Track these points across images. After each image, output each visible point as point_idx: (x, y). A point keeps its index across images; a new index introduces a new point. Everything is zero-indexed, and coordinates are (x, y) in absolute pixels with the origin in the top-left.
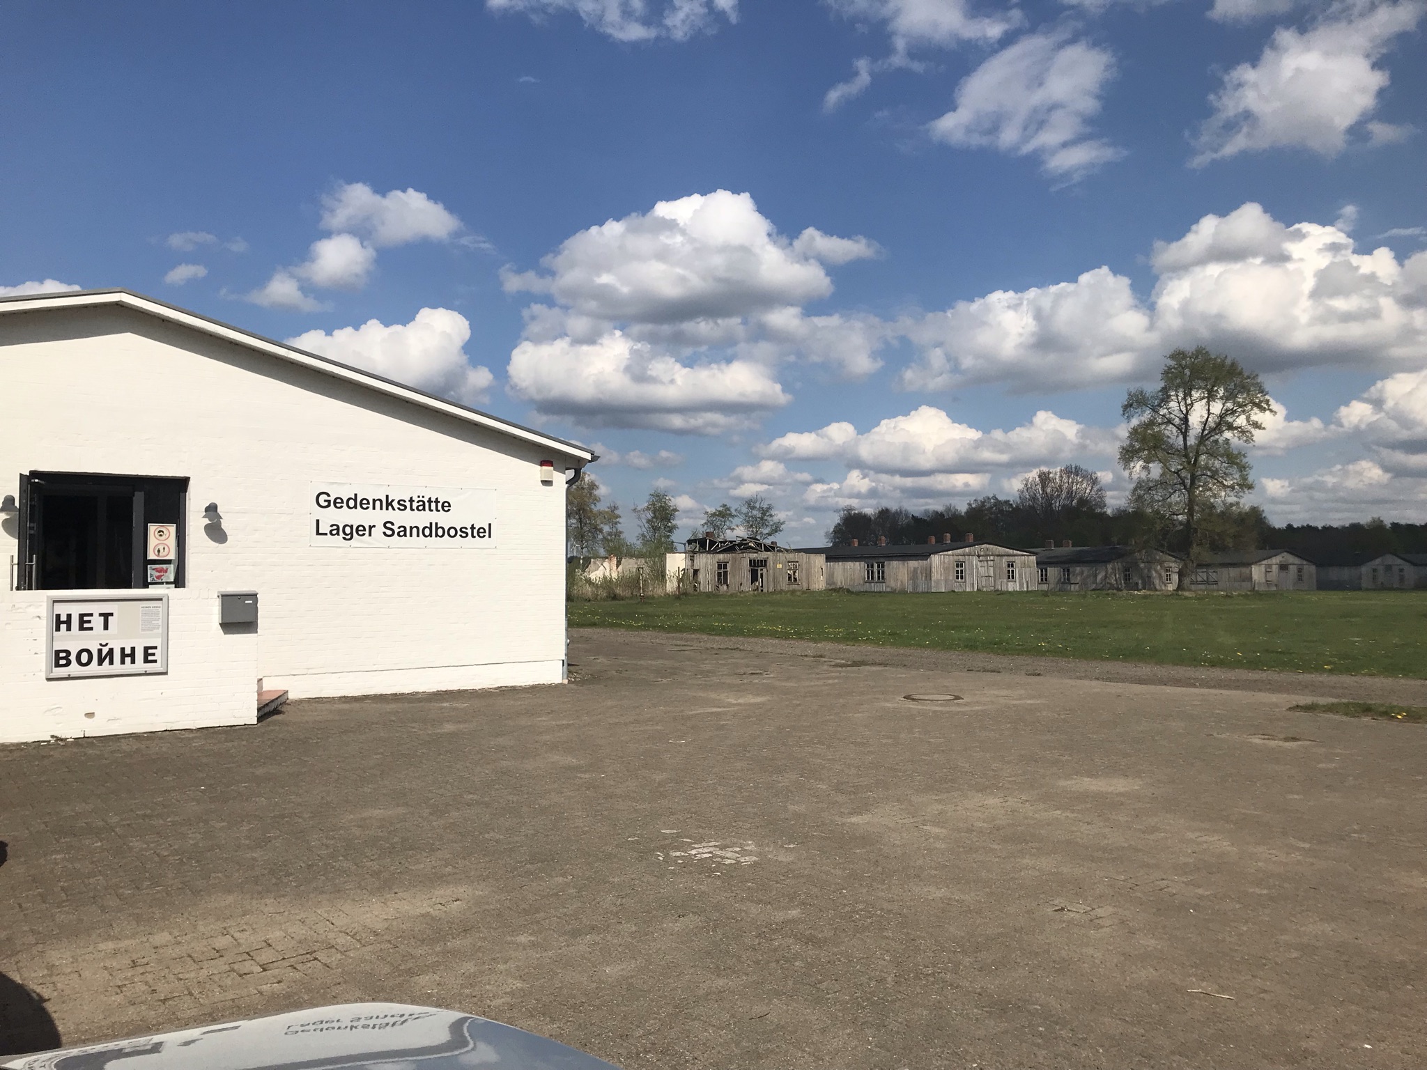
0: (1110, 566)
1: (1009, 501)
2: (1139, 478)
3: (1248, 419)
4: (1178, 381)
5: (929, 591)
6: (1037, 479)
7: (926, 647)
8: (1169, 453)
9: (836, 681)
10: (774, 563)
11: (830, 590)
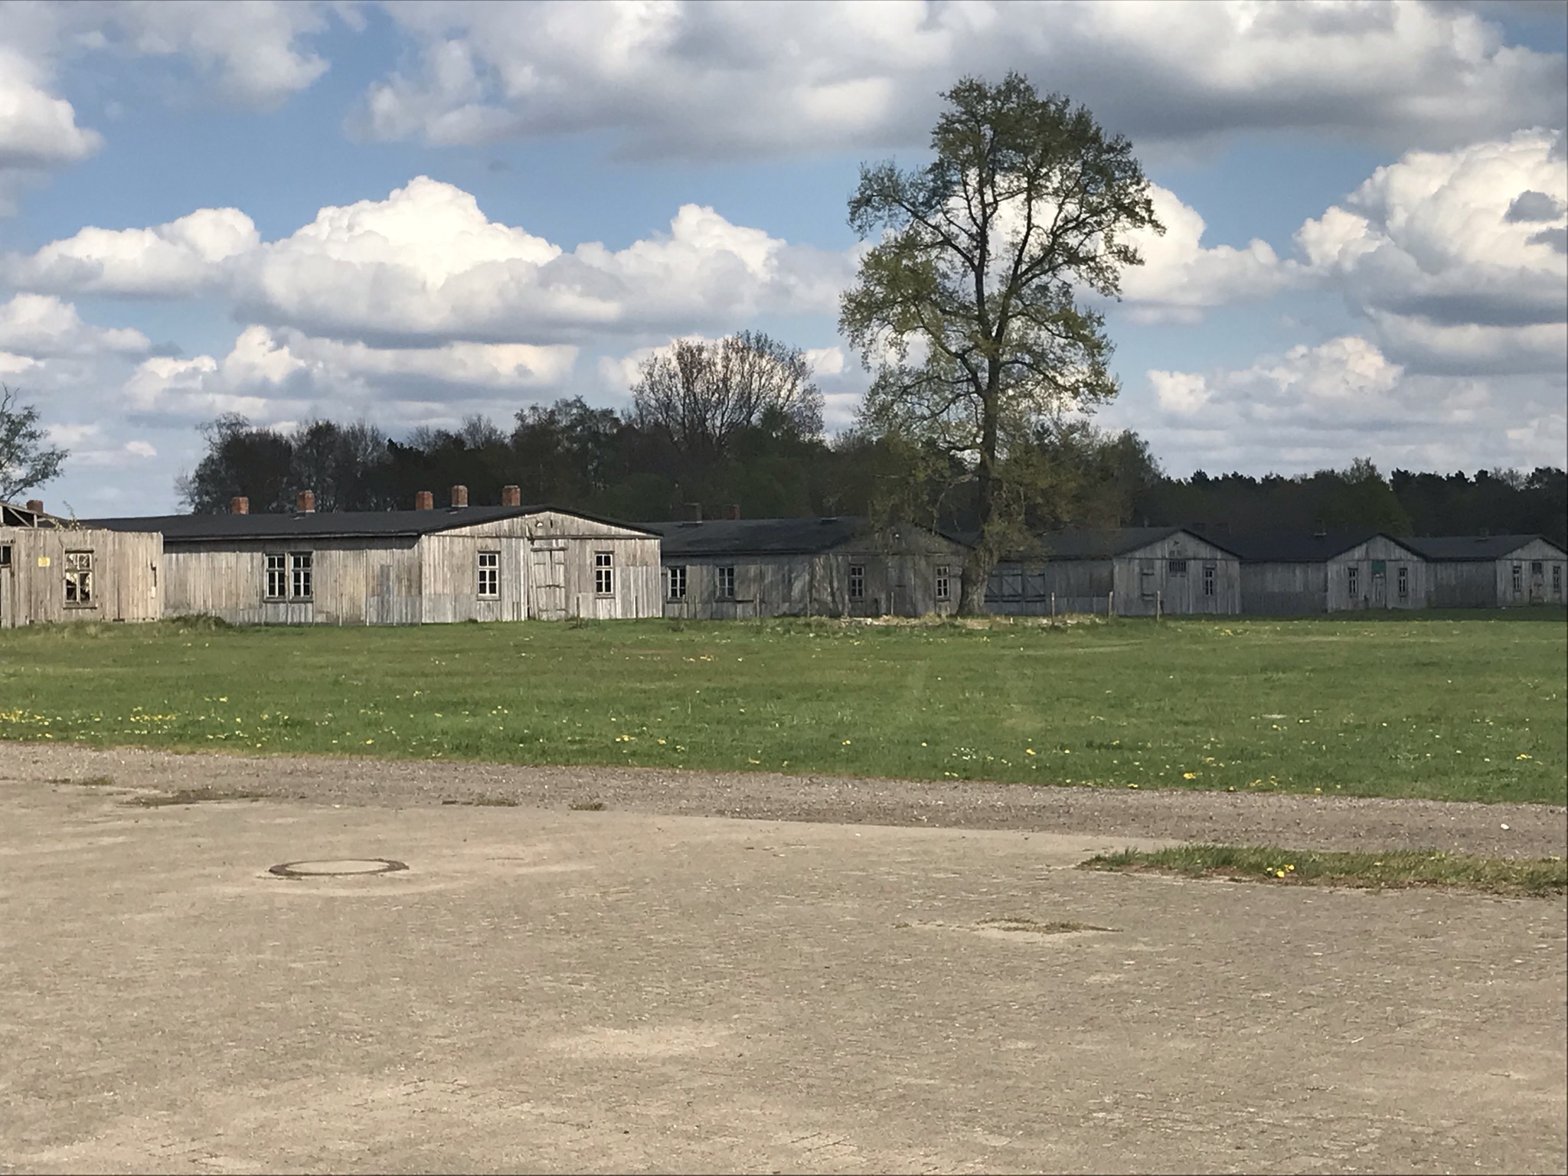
0: (819, 561)
1: (611, 412)
2: (883, 366)
3: (1109, 239)
4: (968, 150)
5: (416, 620)
6: (675, 363)
7: (364, 751)
8: (944, 312)
9: (121, 839)
10: (28, 555)
11: (174, 621)
